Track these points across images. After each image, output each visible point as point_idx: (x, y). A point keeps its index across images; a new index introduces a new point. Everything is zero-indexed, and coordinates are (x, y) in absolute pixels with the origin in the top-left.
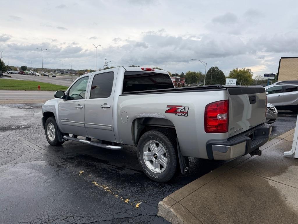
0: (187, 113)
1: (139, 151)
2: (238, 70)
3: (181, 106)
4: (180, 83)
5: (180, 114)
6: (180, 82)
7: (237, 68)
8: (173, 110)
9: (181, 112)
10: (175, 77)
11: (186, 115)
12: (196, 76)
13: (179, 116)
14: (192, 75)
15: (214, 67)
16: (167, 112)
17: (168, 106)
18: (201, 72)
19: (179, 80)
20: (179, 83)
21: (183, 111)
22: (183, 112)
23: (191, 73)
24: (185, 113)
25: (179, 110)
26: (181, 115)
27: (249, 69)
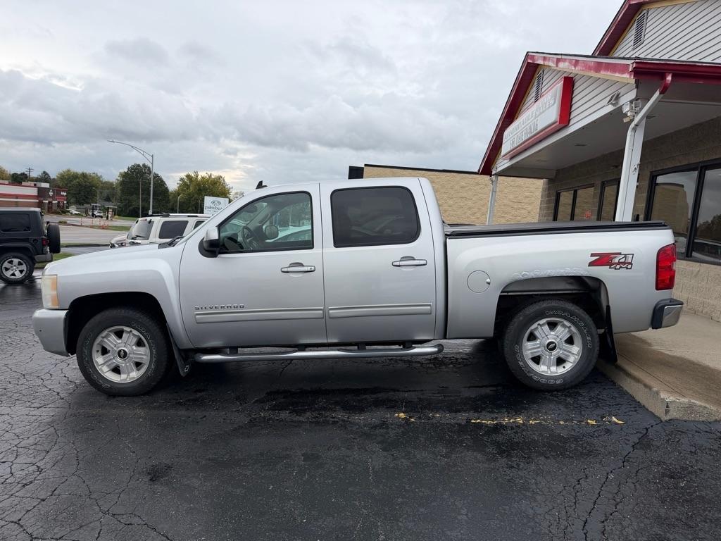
0: (631, 263)
1: (516, 344)
2: (199, 177)
3: (620, 254)
4: (54, 202)
5: (618, 267)
6: (52, 197)
7: (196, 172)
8: (603, 259)
9: (619, 263)
10: (35, 185)
11: (629, 266)
12: (90, 183)
13: (616, 269)
14: (77, 180)
15: (139, 165)
16: (591, 264)
17: (593, 255)
18: (99, 175)
19: (51, 193)
20: (50, 202)
21: (623, 260)
22: (624, 263)
23: (75, 176)
24: (627, 264)
25: (616, 260)
26: (621, 267)
27: (221, 177)
